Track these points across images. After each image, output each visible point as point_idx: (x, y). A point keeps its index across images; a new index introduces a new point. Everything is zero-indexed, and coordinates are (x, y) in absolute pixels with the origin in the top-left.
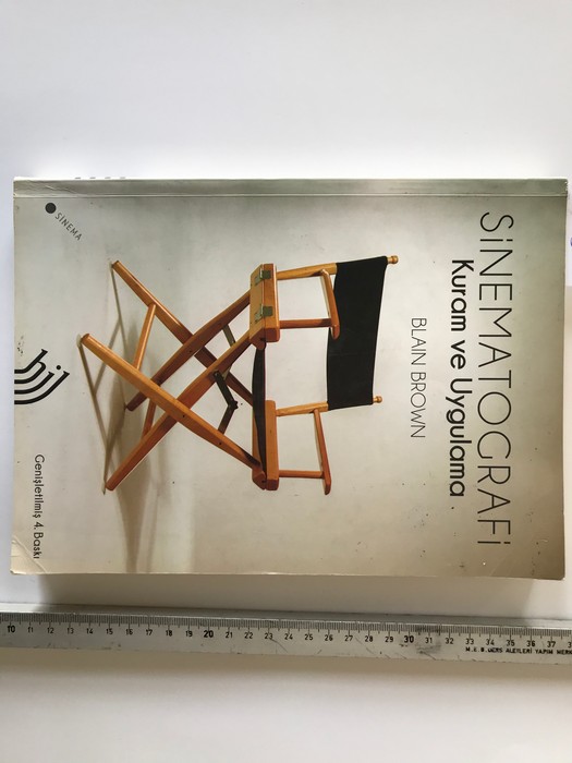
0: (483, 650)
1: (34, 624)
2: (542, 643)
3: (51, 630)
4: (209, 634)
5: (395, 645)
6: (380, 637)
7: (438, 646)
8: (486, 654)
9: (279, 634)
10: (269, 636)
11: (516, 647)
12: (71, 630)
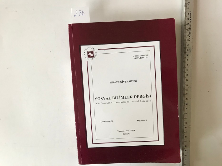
0: (190, 37)
1: (185, 145)
2: (188, 22)
3: (186, 141)
4: (187, 104)
5: (189, 59)
6: (187, 62)
7: (189, 48)
8: (191, 36)
9: (186, 87)
10: (187, 89)
11: (189, 28)
12: (186, 137)
